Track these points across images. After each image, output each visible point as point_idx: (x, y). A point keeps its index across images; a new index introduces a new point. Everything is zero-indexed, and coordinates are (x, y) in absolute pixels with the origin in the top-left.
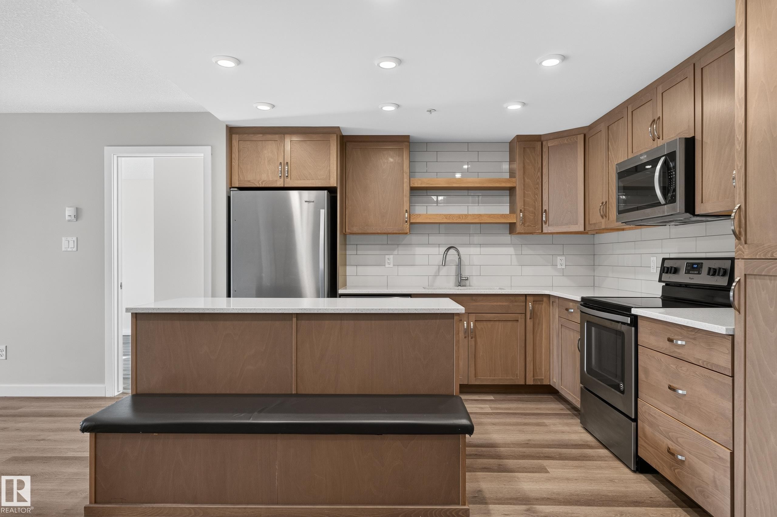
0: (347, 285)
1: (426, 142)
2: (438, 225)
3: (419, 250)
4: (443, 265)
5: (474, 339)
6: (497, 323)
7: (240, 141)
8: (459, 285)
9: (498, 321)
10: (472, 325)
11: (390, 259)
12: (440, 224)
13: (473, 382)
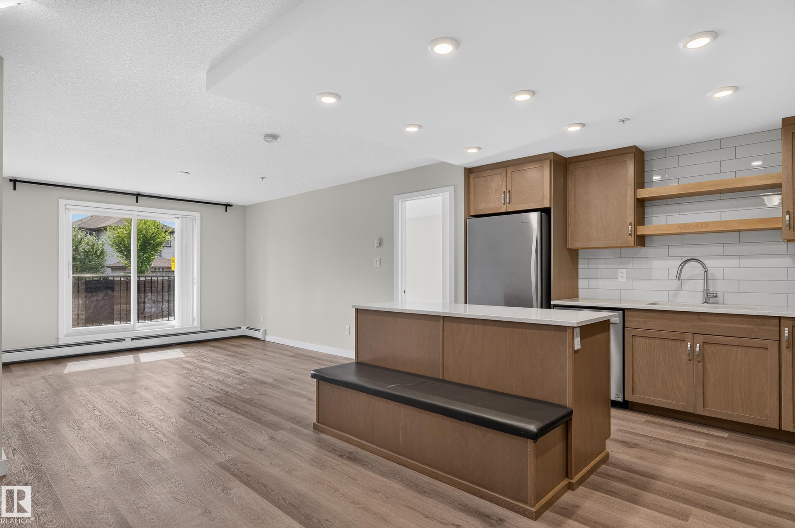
0: (579, 297)
1: (665, 148)
2: (681, 235)
3: (656, 264)
4: (677, 279)
5: (701, 364)
6: (735, 348)
7: (476, 178)
8: (705, 302)
9: (737, 346)
10: (698, 347)
11: (623, 273)
12: (683, 234)
13: (700, 411)
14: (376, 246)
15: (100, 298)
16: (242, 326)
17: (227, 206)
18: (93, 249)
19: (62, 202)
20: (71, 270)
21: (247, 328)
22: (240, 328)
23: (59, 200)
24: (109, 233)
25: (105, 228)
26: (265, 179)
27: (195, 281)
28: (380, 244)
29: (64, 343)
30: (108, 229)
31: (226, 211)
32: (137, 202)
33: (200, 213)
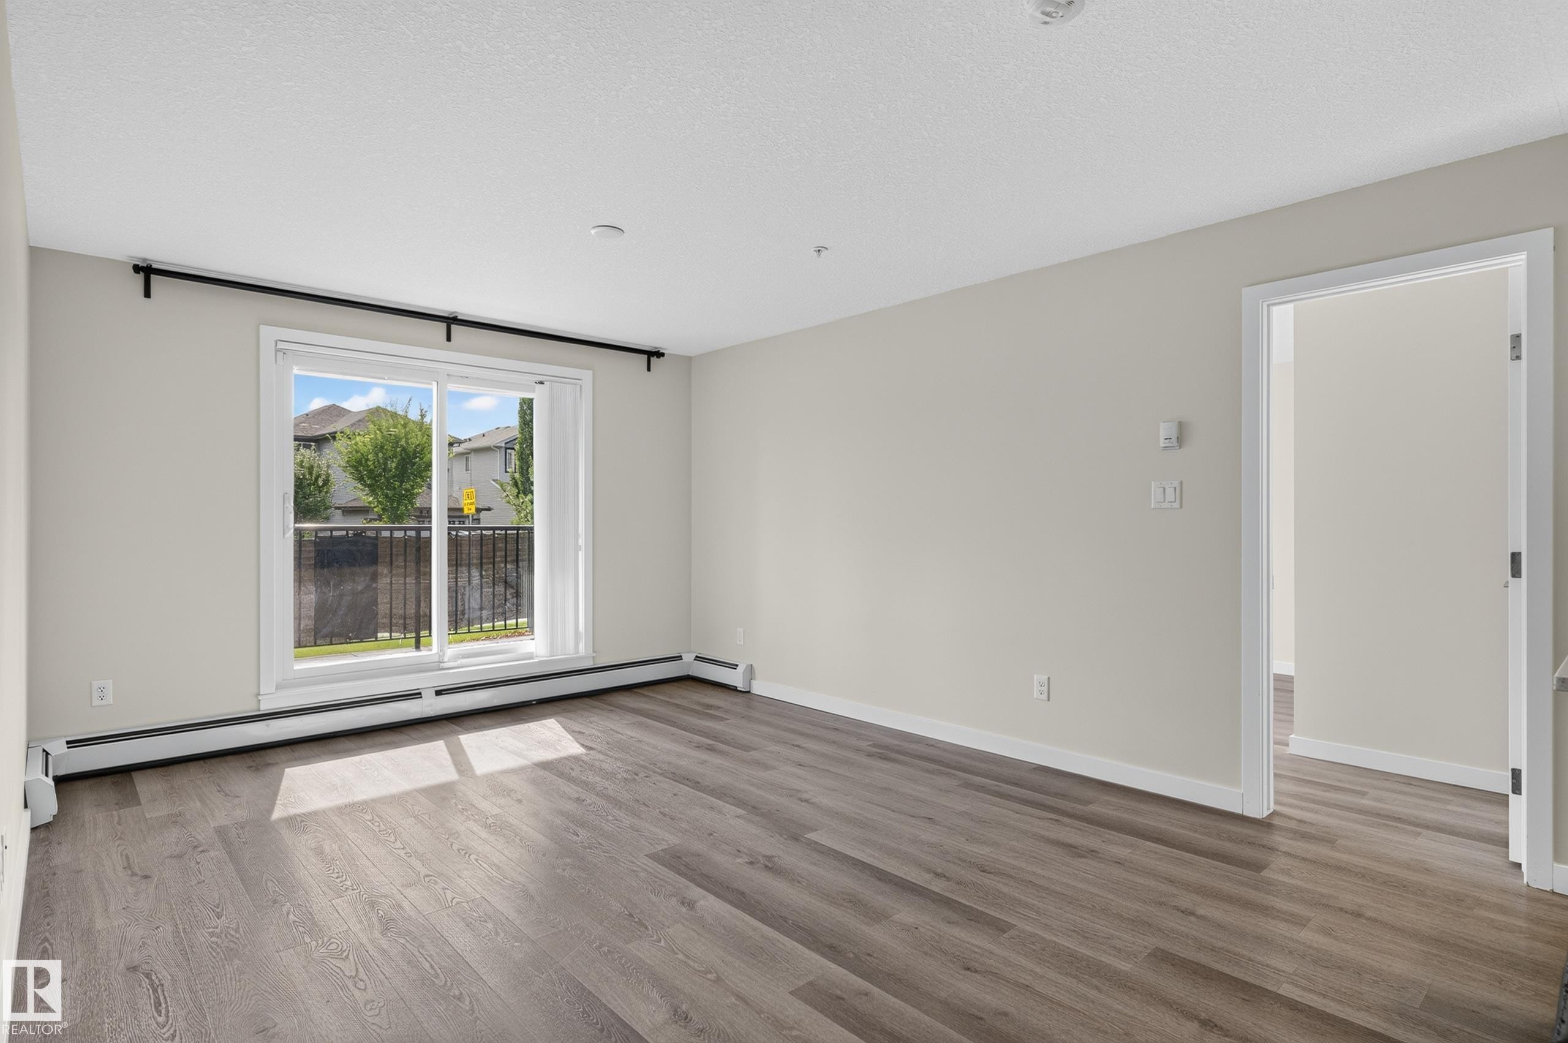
14: (1162, 445)
15: (360, 588)
16: (683, 653)
17: (653, 354)
18: (311, 473)
19: (269, 334)
20: (291, 513)
21: (697, 658)
22: (680, 658)
23: (261, 326)
24: (340, 444)
25: (333, 435)
26: (826, 251)
27: (581, 542)
28: (1180, 440)
29: (274, 707)
30: (338, 435)
31: (649, 369)
32: (449, 339)
33: (591, 372)
